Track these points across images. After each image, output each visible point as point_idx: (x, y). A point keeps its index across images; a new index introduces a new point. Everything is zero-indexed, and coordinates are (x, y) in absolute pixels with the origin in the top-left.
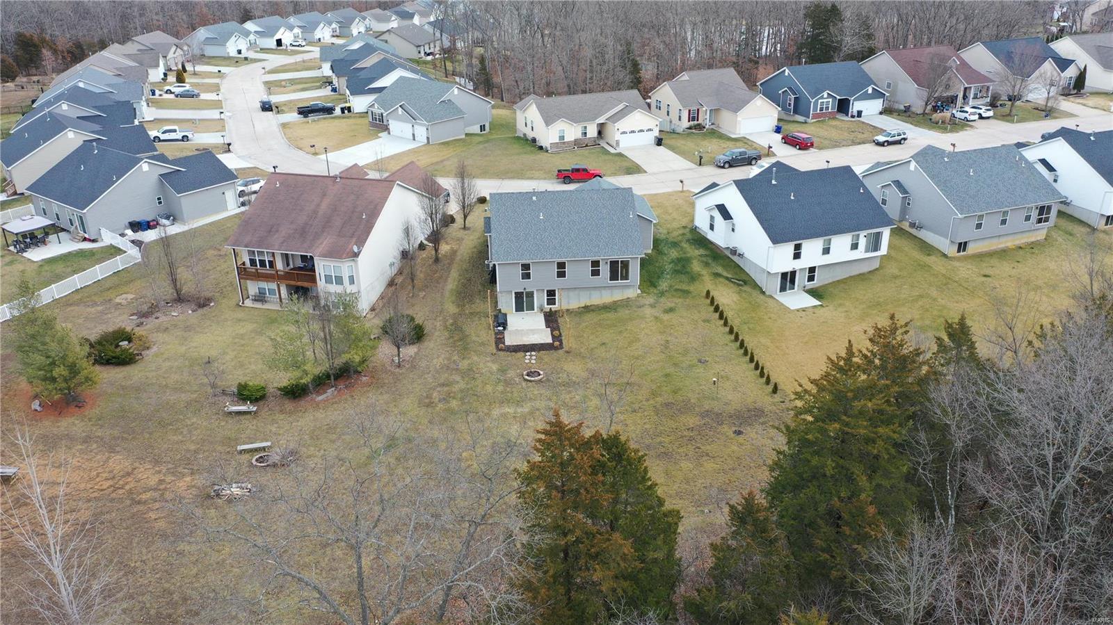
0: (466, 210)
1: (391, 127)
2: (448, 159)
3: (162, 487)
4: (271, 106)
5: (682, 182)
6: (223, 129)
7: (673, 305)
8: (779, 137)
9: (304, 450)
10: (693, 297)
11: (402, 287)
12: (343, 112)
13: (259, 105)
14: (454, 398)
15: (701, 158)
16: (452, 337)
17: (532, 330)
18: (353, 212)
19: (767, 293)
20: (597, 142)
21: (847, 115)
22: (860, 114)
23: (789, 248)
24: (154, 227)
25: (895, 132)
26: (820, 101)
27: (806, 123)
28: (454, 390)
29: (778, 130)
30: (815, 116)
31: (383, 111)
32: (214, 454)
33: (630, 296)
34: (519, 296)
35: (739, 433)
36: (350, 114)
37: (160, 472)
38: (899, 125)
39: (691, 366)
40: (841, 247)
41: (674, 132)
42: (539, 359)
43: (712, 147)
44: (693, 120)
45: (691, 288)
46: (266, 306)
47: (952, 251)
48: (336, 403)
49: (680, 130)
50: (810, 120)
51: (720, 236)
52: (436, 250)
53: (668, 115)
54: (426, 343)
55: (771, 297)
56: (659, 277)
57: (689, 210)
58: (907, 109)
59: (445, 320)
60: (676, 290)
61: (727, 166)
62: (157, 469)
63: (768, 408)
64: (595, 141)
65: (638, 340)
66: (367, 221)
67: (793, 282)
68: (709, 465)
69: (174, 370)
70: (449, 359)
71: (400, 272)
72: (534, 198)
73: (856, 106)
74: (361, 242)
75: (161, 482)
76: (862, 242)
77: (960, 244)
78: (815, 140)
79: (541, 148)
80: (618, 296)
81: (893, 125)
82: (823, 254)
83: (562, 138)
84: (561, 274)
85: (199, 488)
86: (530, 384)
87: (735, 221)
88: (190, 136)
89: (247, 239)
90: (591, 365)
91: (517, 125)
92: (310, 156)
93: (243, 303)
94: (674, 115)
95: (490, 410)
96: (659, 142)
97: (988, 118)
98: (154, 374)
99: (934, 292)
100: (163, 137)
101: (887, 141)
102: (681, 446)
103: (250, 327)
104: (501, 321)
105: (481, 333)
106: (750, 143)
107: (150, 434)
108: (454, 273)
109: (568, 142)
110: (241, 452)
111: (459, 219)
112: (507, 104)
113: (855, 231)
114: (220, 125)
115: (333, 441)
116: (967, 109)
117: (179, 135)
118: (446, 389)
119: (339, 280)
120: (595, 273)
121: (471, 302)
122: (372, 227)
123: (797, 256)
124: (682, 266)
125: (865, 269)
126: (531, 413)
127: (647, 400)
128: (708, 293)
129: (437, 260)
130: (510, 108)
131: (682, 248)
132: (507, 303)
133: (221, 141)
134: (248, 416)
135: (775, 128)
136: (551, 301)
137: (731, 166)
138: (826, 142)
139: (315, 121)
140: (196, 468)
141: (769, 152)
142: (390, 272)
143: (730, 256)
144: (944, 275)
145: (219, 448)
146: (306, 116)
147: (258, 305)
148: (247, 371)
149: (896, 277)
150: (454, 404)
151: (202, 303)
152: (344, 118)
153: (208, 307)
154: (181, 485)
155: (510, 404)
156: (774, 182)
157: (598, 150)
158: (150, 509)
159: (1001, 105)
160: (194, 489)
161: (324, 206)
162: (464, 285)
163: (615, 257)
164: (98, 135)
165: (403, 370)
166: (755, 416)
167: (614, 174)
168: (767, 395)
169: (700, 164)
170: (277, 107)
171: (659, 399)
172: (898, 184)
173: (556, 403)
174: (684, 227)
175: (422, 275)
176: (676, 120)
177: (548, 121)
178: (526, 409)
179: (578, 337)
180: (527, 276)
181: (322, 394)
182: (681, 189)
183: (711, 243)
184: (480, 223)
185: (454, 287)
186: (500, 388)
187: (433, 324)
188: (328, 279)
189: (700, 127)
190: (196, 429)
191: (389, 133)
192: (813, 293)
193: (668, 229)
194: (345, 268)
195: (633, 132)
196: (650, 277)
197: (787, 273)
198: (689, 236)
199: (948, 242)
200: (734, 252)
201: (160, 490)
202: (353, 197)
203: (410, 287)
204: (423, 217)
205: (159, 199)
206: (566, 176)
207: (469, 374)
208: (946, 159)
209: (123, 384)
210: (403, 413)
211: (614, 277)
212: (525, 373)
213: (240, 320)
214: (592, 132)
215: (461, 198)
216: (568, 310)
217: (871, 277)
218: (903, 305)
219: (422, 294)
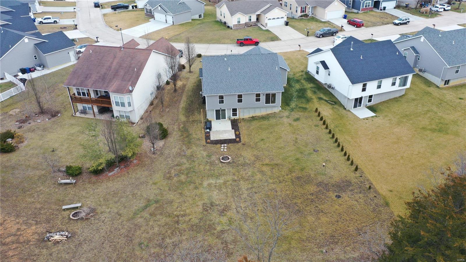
0: (190, 61)
1: (155, 16)
2: (183, 33)
3: (19, 233)
4: (99, 5)
5: (299, 46)
6: (75, 17)
7: (298, 116)
8: (346, 21)
9: (100, 207)
10: (309, 112)
11: (157, 106)
12: (133, 8)
13: (93, 5)
14: (183, 174)
15: (308, 32)
16: (183, 135)
17: (224, 131)
18: (130, 67)
19: (347, 109)
20: (256, 24)
21: (378, 9)
22: (384, 8)
23: (360, 86)
24: (33, 71)
25: (404, 18)
26: (365, 2)
27: (358, 13)
28: (183, 168)
29: (345, 17)
30: (363, 10)
31: (151, 8)
32: (50, 211)
33: (276, 111)
34: (218, 112)
35: (338, 197)
36: (136, 9)
37: (18, 223)
38: (404, 14)
39: (310, 154)
40: (387, 85)
41: (293, 18)
42: (228, 148)
43: (312, 26)
44: (303, 12)
45: (308, 106)
46: (87, 116)
47: (441, 84)
48: (119, 177)
49: (297, 17)
50: (360, 12)
51: (322, 77)
52: (175, 86)
53: (291, 9)
54: (169, 139)
55: (349, 111)
56: (290, 100)
57: (304, 62)
58: (407, 6)
59: (179, 125)
60: (300, 107)
61: (321, 36)
62: (17, 221)
63: (354, 181)
64: (255, 24)
65: (281, 137)
66: (137, 72)
67: (360, 102)
68: (324, 219)
69: (34, 156)
70: (180, 149)
71: (156, 97)
72: (225, 59)
73: (383, 5)
74: (134, 84)
75: (18, 229)
76: (398, 82)
77: (446, 81)
78: (364, 22)
79: (229, 27)
80: (269, 111)
81: (402, 14)
82: (378, 88)
83: (239, 22)
84: (240, 101)
85: (38, 234)
86: (224, 165)
87: (330, 70)
88: (58, 21)
89: (74, 82)
90: (256, 152)
91: (217, 15)
92: (115, 31)
93: (75, 114)
94: (294, 10)
95: (202, 181)
96: (287, 24)
97: (448, 10)
98: (23, 158)
99: (435, 109)
100: (44, 21)
101: (400, 23)
102: (307, 206)
103: (77, 129)
104: (208, 126)
105: (198, 132)
106: (332, 24)
107: (17, 197)
108: (184, 98)
109: (242, 24)
110: (64, 210)
111: (187, 66)
112: (212, 4)
113: (395, 76)
114: (73, 15)
115: (116, 202)
116: (437, 5)
117: (52, 21)
118: (179, 168)
119: (123, 105)
120: (258, 100)
121: (193, 114)
122: (139, 76)
123: (364, 90)
124: (302, 93)
125: (397, 95)
126: (225, 183)
127: (287, 175)
128: (317, 109)
129: (175, 90)
130: (213, 5)
131: (302, 83)
132: (211, 115)
133: (73, 23)
134: (71, 186)
135: (343, 16)
136: (235, 114)
137: (323, 37)
138: (369, 24)
139: (119, 13)
140: (39, 220)
141: (342, 29)
142: (151, 98)
143: (328, 89)
144: (438, 98)
145: (53, 207)
146: (115, 10)
147: (83, 116)
148: (73, 156)
149: (414, 100)
150: (183, 177)
151: (54, 114)
152: (133, 11)
153: (57, 117)
154: (29, 231)
155: (213, 178)
156: (352, 49)
157: (257, 28)
158: (10, 249)
159: (453, 3)
160: (36, 235)
161: (115, 63)
162: (189, 105)
163: (268, 92)
164: (7, 22)
165: (156, 156)
166: (348, 186)
167: (265, 41)
168: (352, 172)
169: (308, 36)
170: (101, 6)
171: (294, 174)
172: (413, 48)
173: (238, 177)
174: (302, 71)
175: (167, 99)
176: (294, 12)
177: (232, 14)
178: (221, 181)
179: (249, 135)
180: (222, 102)
181: (111, 172)
182: (299, 50)
183: (317, 80)
184: (197, 71)
185: (184, 106)
186: (208, 167)
187: (173, 127)
188: (117, 104)
189: (306, 16)
190: (42, 194)
191: (154, 19)
192: (371, 108)
193: (294, 72)
194: (125, 98)
195: (274, 19)
196: (286, 100)
197: (358, 98)
198: (305, 76)
199: (440, 80)
200: (330, 86)
201: (17, 235)
202: (129, 59)
203: (161, 106)
204: (167, 68)
205: (35, 56)
206: (242, 43)
207: (191, 158)
208: (440, 36)
209: (6, 164)
210: (155, 184)
211: (267, 102)
212: (221, 158)
213: (72, 125)
214: (254, 19)
215: (188, 56)
216: (243, 119)
217: (400, 99)
218: (419, 116)
219: (167, 110)
